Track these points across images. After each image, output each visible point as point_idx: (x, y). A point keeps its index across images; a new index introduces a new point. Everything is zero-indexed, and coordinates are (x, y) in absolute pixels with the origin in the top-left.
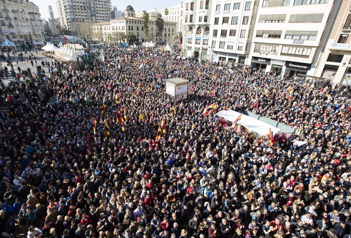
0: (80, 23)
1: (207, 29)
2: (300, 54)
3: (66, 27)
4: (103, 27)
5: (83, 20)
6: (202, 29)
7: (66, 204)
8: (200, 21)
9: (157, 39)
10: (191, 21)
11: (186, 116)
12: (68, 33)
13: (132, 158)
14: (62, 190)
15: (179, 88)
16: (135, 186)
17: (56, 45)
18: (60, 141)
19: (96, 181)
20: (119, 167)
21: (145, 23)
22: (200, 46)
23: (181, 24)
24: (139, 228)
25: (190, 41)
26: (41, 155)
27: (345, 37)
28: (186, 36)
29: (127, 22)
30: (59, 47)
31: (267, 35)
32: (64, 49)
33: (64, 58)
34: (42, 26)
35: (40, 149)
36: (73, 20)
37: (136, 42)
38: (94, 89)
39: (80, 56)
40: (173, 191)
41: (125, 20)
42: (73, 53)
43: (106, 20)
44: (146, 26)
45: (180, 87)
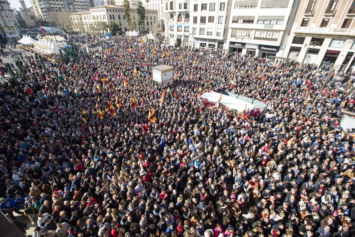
0: (57, 12)
1: (187, 16)
2: (270, 37)
3: (41, 17)
4: (83, 16)
5: (60, 9)
6: (182, 16)
7: (71, 190)
8: (180, 8)
9: (139, 27)
10: (171, 8)
11: (174, 100)
12: (45, 23)
13: (127, 142)
14: (64, 179)
15: (165, 75)
16: (133, 166)
17: (34, 38)
18: (55, 134)
19: (96, 167)
20: (117, 152)
21: (126, 11)
22: (182, 33)
23: (162, 12)
24: (141, 201)
25: (172, 29)
26: (37, 149)
27: (307, 21)
28: (167, 23)
29: (108, 11)
30: (37, 40)
31: (242, 21)
32: (44, 41)
33: (46, 51)
34: (14, 17)
35: (35, 144)
36: (49, 9)
37: (119, 32)
38: (82, 81)
39: (62, 48)
40: (168, 167)
41: (105, 9)
42: (54, 46)
43: (85, 9)
44: (128, 14)
45: (166, 73)
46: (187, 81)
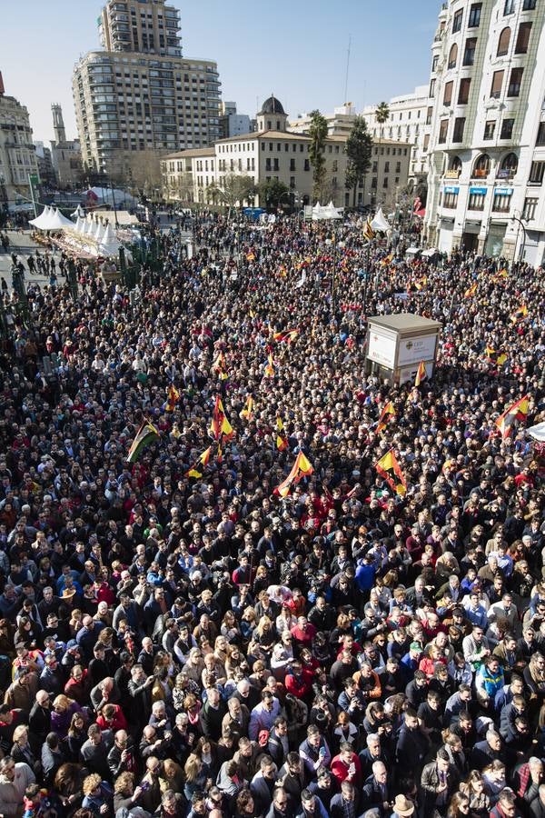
0: (134, 152)
1: (510, 160)
3: (95, 163)
4: (194, 162)
5: (142, 144)
6: (492, 161)
7: (64, 661)
8: (488, 135)
9: (347, 195)
10: (458, 138)
11: (429, 433)
12: (98, 179)
13: (255, 546)
14: (55, 618)
15: (409, 346)
16: (259, 630)
17: (67, 215)
18: (61, 479)
19: (148, 604)
20: (218, 568)
21: (314, 148)
22: (484, 216)
23: (425, 150)
24: (262, 765)
25: (451, 201)
26: (8, 513)
28: (437, 184)
29: (262, 147)
30: (73, 220)
32: (87, 225)
33: (87, 249)
34: (33, 163)
35: (8, 496)
36: (115, 144)
37: (286, 206)
38: (160, 337)
39: (127, 244)
40: (374, 664)
41: (256, 142)
42: (110, 237)
43: (205, 142)
44: (319, 156)
45: (414, 341)
46: (485, 374)
